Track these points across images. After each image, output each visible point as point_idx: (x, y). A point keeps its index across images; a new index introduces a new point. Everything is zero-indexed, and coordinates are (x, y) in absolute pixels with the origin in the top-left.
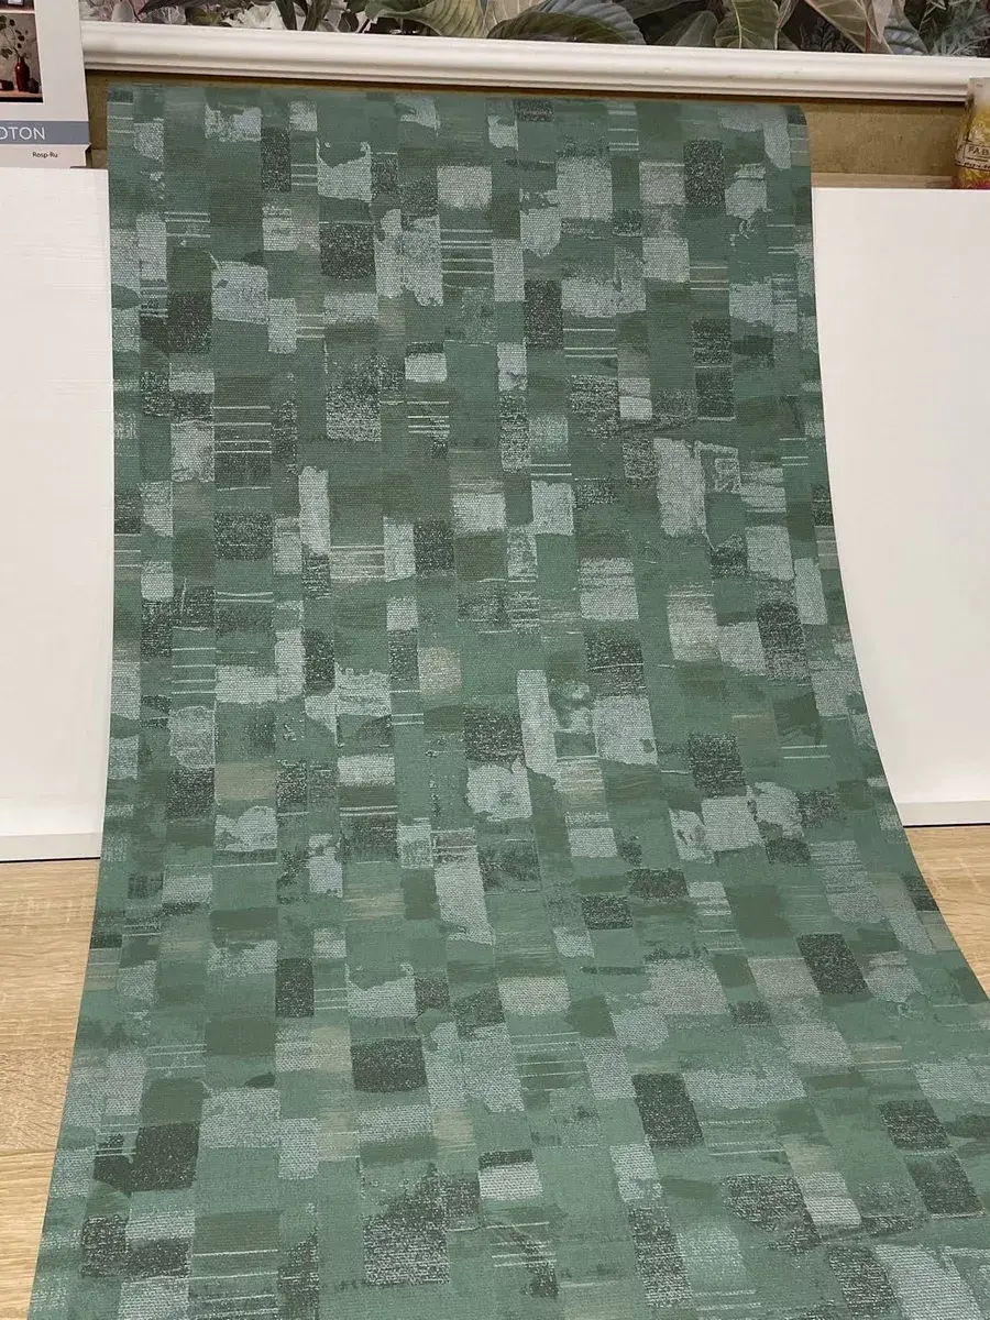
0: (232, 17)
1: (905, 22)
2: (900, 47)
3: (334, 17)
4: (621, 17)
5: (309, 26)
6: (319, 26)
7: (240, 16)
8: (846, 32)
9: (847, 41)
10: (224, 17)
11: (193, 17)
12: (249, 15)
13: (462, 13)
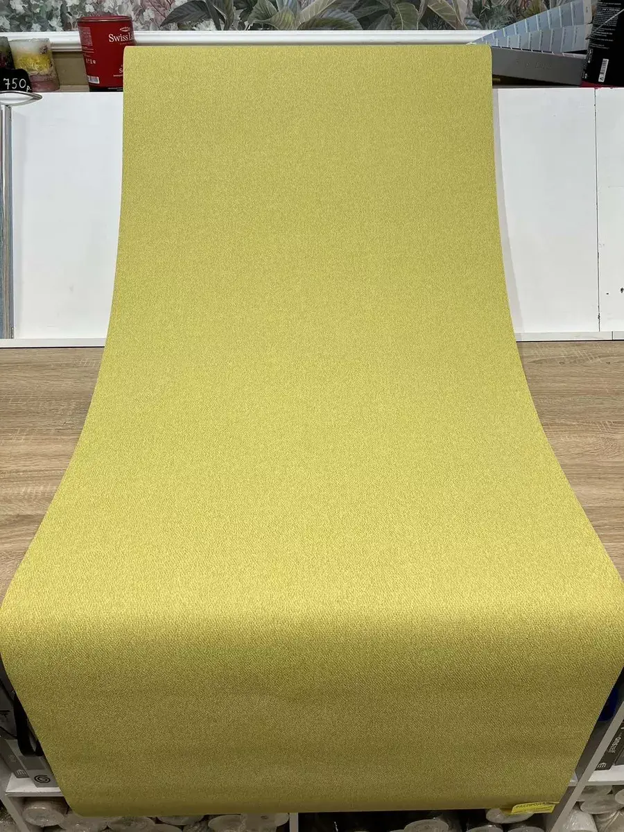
1: (473, 16)
2: (471, 27)
3: (236, 24)
4: (351, 18)
5: (226, 29)
8: (447, 21)
9: (448, 25)
13: (286, 19)
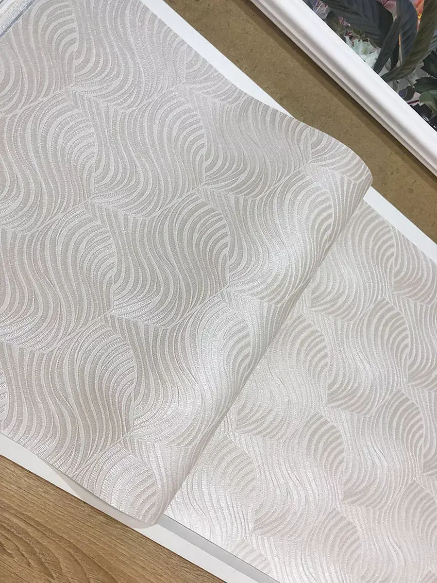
0: (351, 38)
3: (403, 84)
5: (386, 78)
6: (391, 82)
7: (356, 41)
10: (347, 34)
11: (331, 20)
12: (361, 45)
